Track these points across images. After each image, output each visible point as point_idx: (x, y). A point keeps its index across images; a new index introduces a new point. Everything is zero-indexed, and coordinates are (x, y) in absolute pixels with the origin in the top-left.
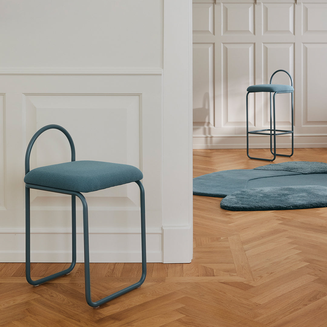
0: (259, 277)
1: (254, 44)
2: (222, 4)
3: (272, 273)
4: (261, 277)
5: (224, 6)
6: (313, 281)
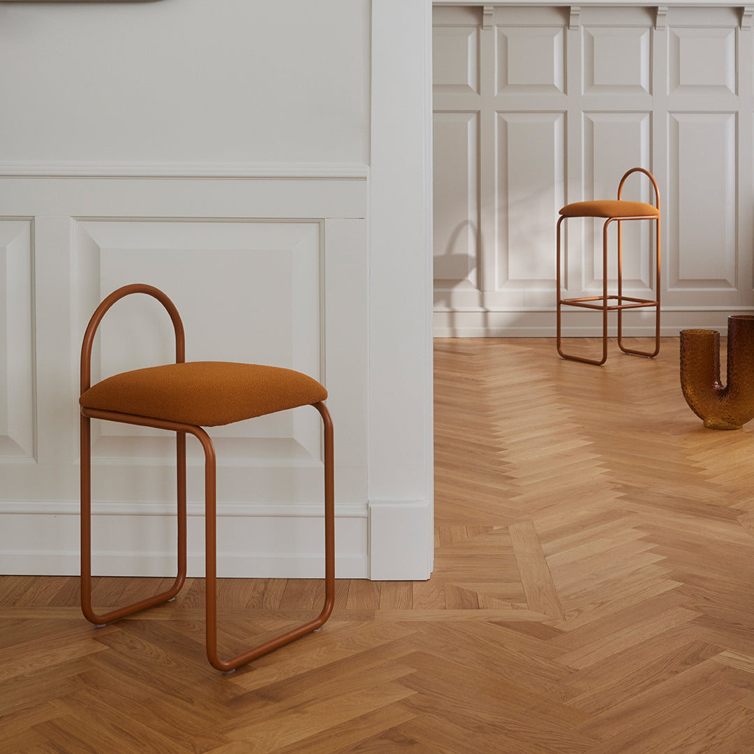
0: (575, 611)
1: (566, 113)
2: (496, 28)
3: (602, 603)
4: (580, 611)
5: (499, 32)
6: (691, 622)
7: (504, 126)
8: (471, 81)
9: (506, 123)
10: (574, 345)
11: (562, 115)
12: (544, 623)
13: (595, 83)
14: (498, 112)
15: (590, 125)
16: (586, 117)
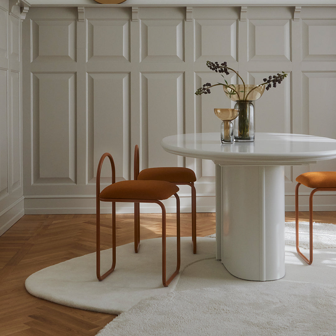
7: (145, 82)
13: (202, 54)
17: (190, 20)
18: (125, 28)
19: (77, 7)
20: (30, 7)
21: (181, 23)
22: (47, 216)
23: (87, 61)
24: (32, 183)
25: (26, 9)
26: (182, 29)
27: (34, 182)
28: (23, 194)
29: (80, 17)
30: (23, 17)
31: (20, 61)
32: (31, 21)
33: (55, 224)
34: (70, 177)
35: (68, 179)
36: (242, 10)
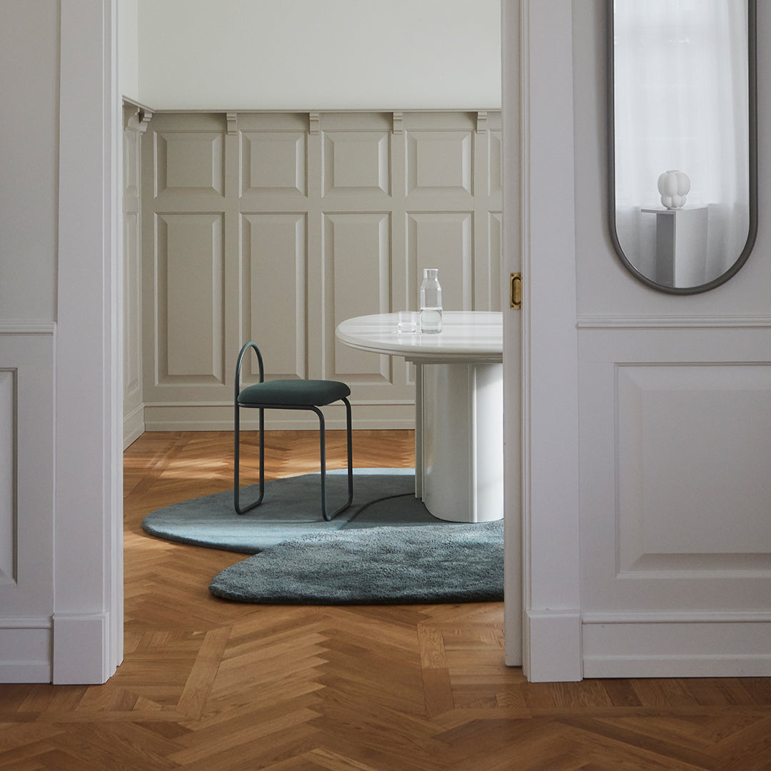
0: (213, 712)
1: (390, 214)
2: (323, 133)
3: (241, 705)
4: (217, 712)
5: (326, 137)
6: (308, 723)
7: (331, 227)
8: (299, 184)
9: (332, 224)
10: (396, 439)
11: (387, 216)
12: (180, 723)
13: (418, 185)
14: (325, 213)
15: (414, 225)
16: (409, 217)
17: (400, 133)
18: (299, 145)
19: (226, 114)
20: (153, 114)
21: (386, 136)
22: (179, 433)
23: (240, 195)
24: (157, 382)
25: (147, 116)
26: (386, 146)
27: (160, 382)
28: (141, 400)
29: (230, 128)
30: (143, 128)
31: (138, 195)
32: (155, 134)
33: (193, 444)
34: (214, 374)
35: (210, 377)
36: (479, 118)
